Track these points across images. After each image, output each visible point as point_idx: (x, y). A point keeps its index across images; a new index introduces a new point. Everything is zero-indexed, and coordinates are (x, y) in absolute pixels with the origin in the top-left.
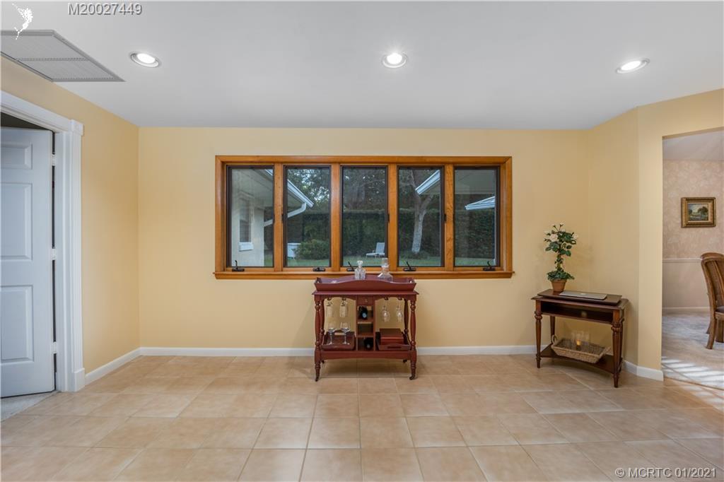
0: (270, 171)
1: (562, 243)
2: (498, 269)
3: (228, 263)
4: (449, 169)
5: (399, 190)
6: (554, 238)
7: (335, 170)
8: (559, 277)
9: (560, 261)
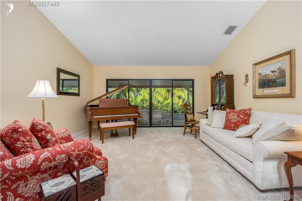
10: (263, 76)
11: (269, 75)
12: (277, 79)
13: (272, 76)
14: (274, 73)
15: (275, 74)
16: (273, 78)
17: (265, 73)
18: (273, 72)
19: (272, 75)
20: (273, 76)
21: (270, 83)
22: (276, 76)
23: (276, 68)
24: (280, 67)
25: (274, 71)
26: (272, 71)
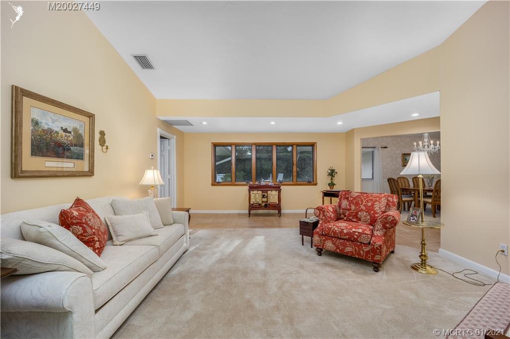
0: (230, 148)
1: (332, 173)
2: (312, 182)
3: (215, 181)
4: (295, 146)
5: (277, 156)
6: (329, 171)
7: (254, 147)
8: (332, 185)
9: (332, 179)
10: (42, 130)
11: (57, 132)
12: (72, 146)
13: (63, 137)
14: (68, 134)
15: (69, 136)
16: (65, 141)
17: (50, 127)
18: (65, 131)
19: (64, 135)
20: (66, 138)
21: (60, 150)
22: (71, 140)
23: (70, 126)
24: (76, 129)
25: (66, 129)
26: (64, 128)
